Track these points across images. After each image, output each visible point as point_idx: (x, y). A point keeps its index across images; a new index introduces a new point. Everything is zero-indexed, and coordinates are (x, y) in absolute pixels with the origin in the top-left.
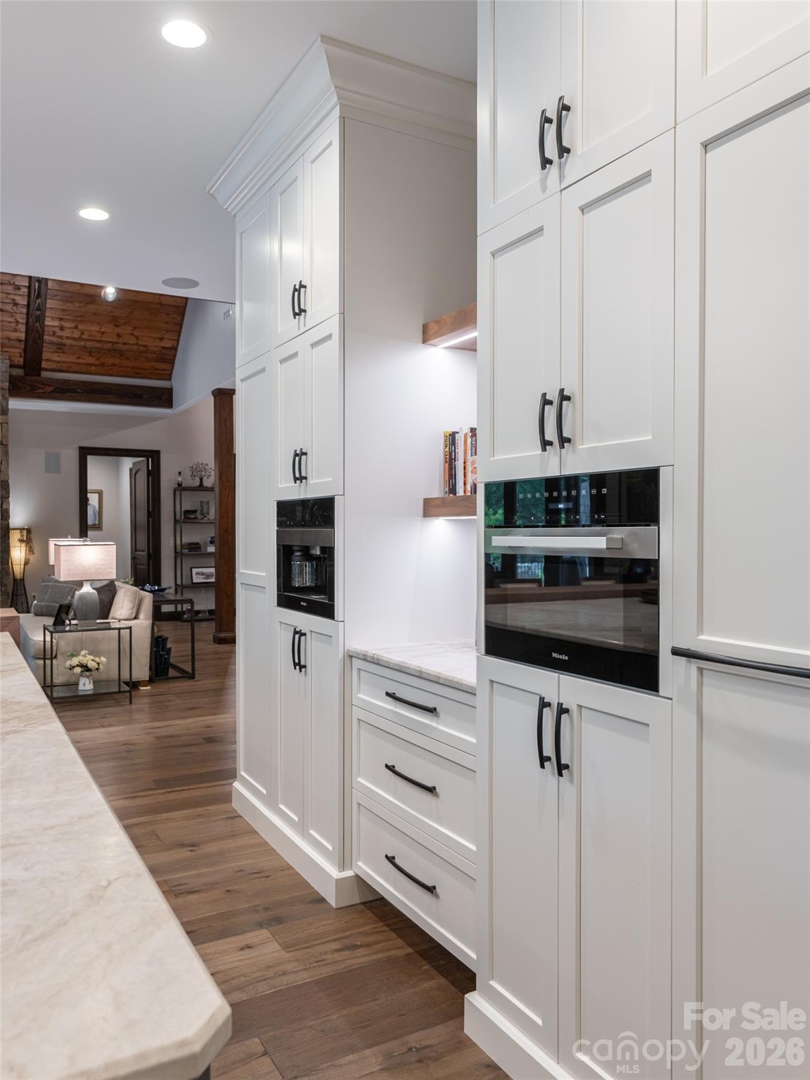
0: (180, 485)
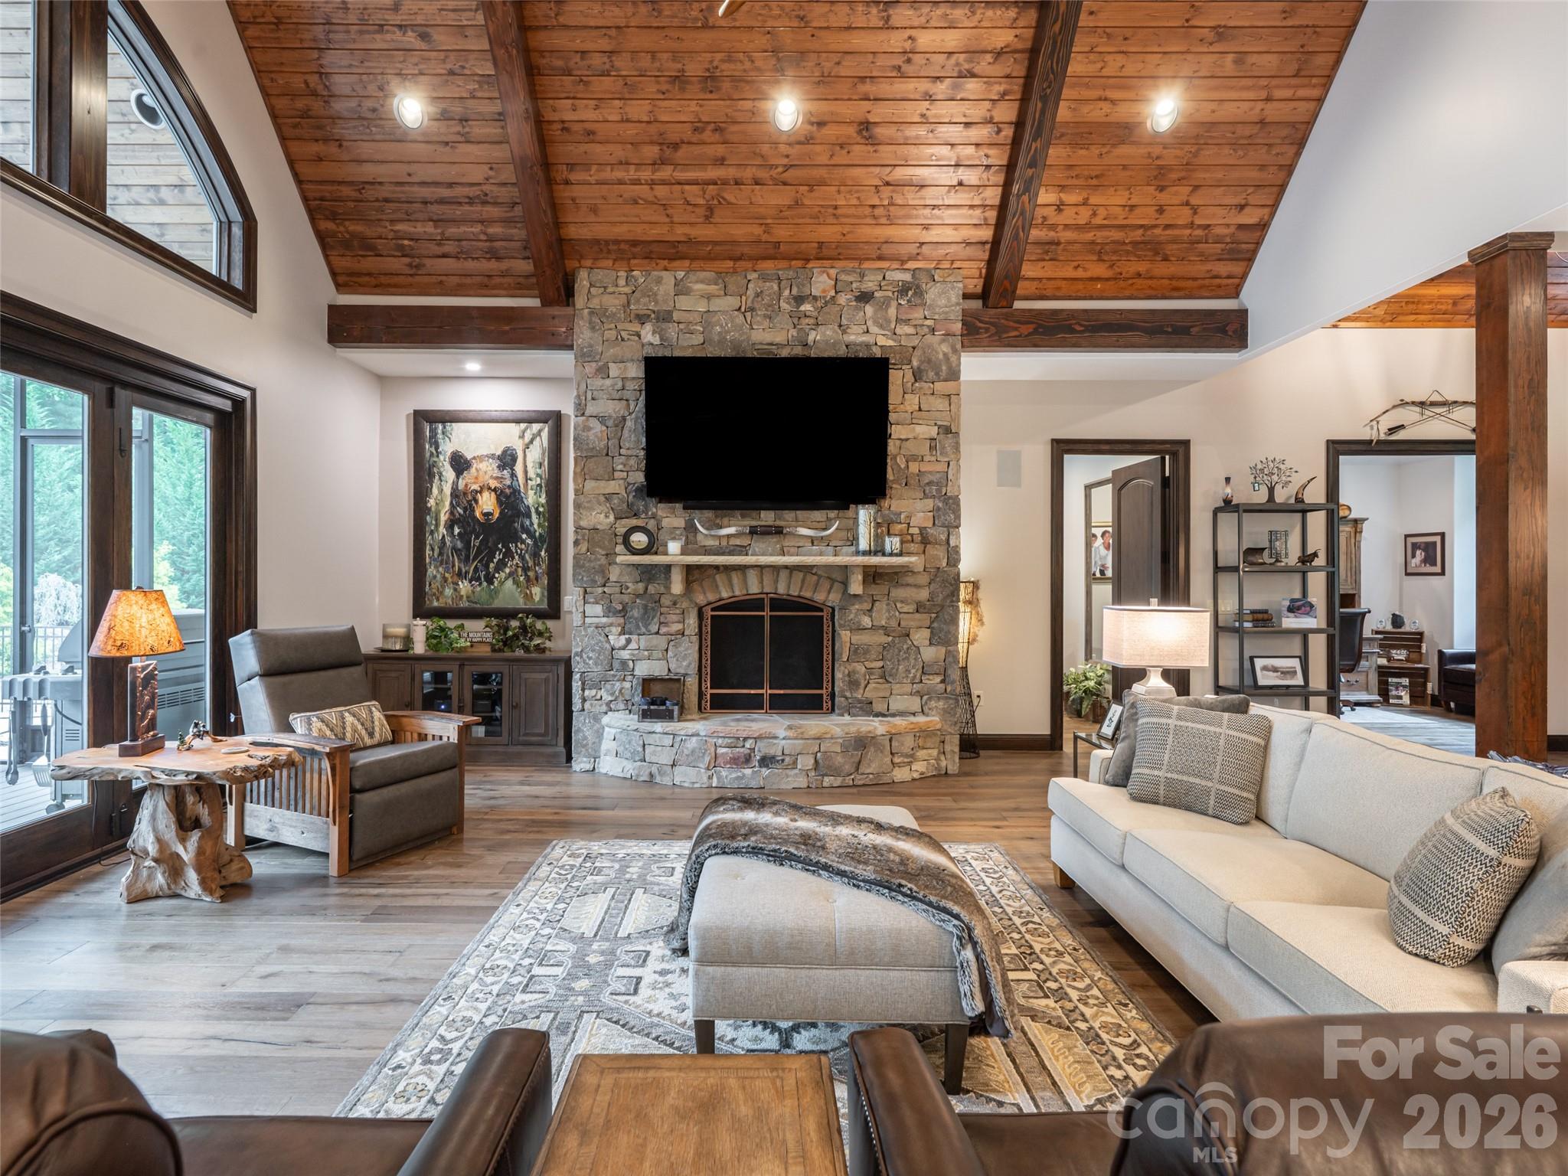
0: (1227, 502)
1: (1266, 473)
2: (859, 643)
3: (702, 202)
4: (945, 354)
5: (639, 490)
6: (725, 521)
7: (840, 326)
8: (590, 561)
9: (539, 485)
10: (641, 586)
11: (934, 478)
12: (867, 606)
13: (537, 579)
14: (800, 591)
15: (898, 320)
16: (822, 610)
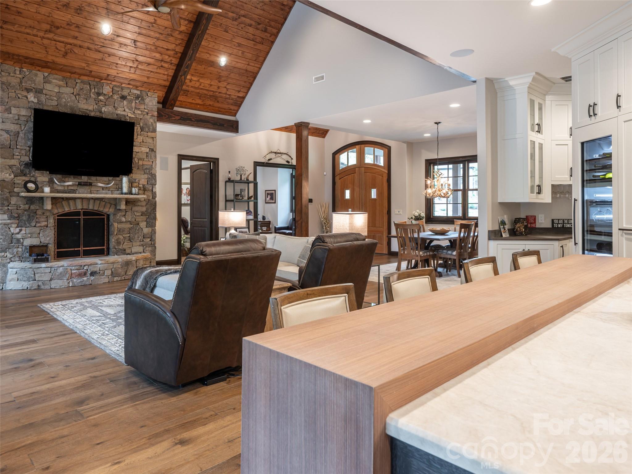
0: (229, 179)
2: (121, 227)
3: (64, 50)
4: (151, 123)
5: (27, 165)
7: (114, 107)
8: (1, 195)
10: (27, 206)
11: (148, 167)
12: (124, 214)
14: (98, 208)
15: (135, 108)
16: (104, 215)
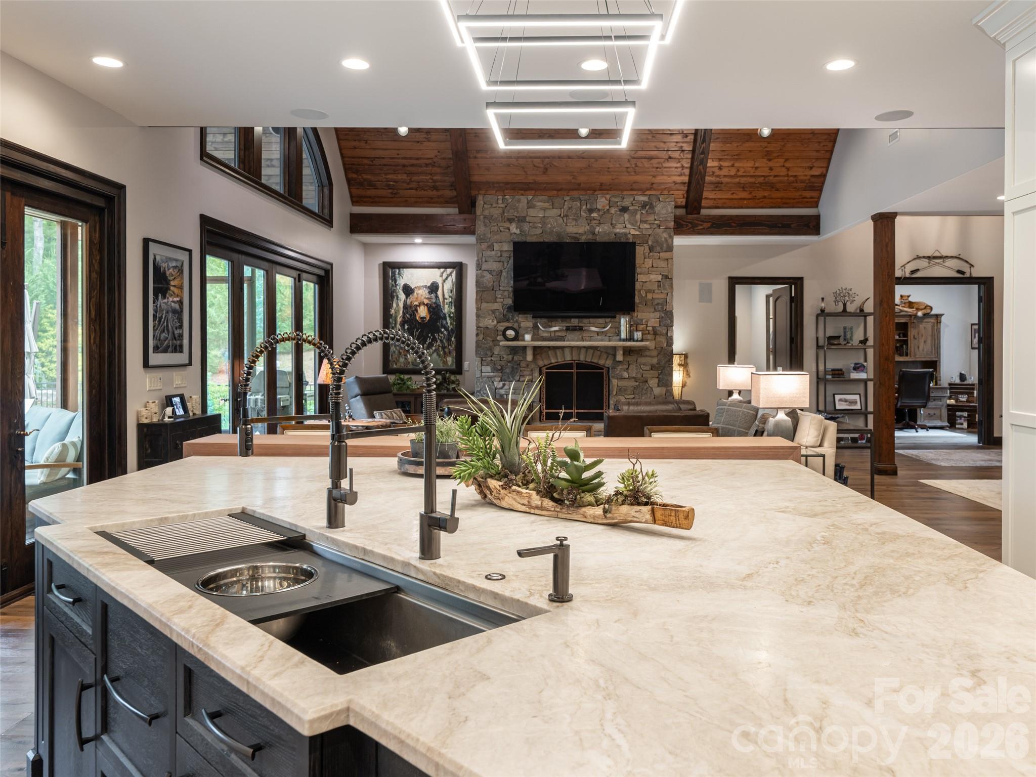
0: (822, 311)
1: (842, 296)
2: (622, 385)
3: (542, 166)
4: (665, 238)
5: (509, 308)
6: (553, 324)
7: (612, 224)
8: (484, 344)
9: (451, 302)
10: (510, 357)
11: (660, 302)
12: (625, 367)
13: (450, 353)
14: (592, 359)
15: (641, 221)
16: (603, 369)
